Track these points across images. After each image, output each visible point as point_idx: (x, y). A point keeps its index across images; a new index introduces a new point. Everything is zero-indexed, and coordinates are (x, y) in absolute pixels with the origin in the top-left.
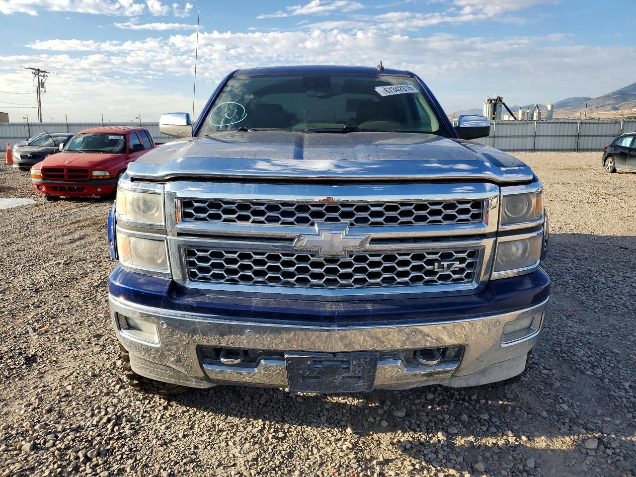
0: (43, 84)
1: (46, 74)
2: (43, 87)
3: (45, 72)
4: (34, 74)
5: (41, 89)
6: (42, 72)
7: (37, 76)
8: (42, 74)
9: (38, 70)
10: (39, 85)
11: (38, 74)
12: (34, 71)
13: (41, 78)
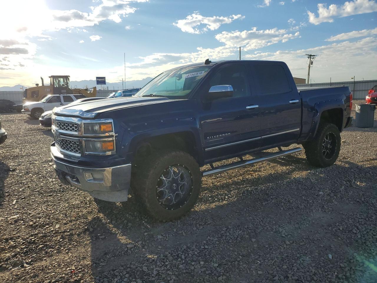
0: (312, 62)
1: (314, 57)
2: (312, 64)
3: (314, 56)
4: (308, 57)
5: (311, 65)
6: (313, 56)
7: (310, 59)
8: (312, 57)
9: (311, 55)
10: (310, 63)
11: (310, 57)
12: (308, 56)
13: (311, 59)
